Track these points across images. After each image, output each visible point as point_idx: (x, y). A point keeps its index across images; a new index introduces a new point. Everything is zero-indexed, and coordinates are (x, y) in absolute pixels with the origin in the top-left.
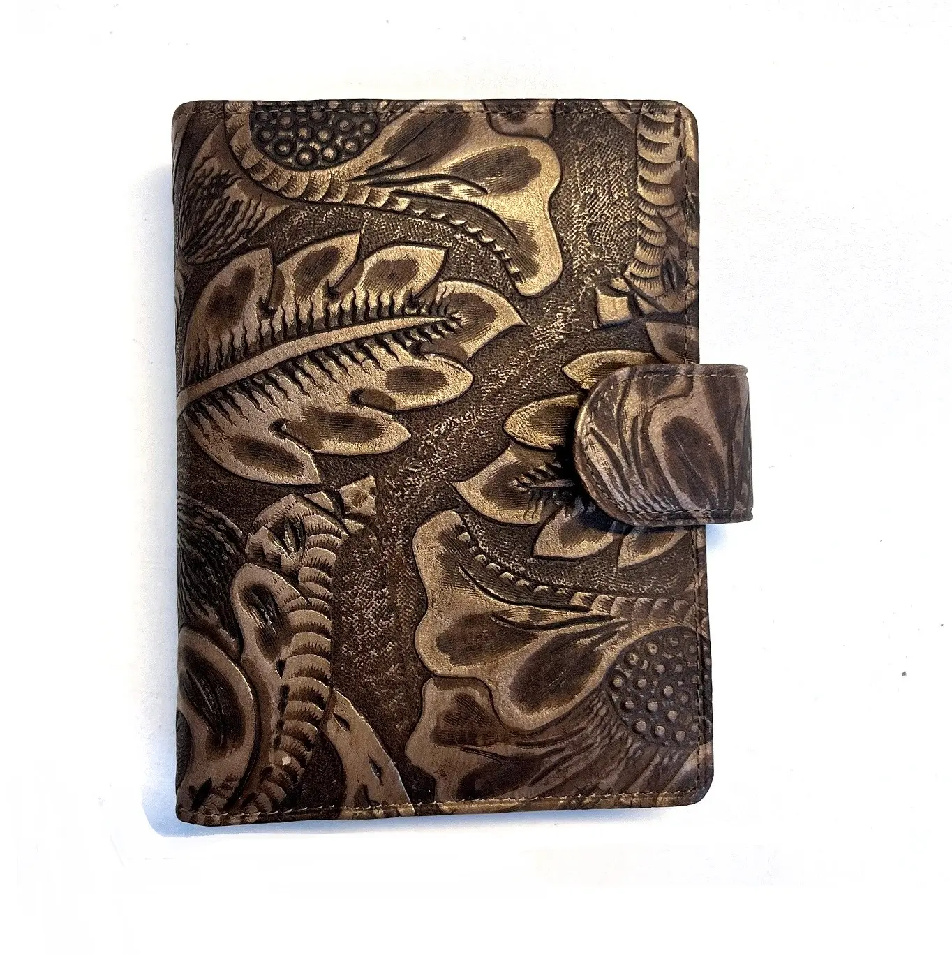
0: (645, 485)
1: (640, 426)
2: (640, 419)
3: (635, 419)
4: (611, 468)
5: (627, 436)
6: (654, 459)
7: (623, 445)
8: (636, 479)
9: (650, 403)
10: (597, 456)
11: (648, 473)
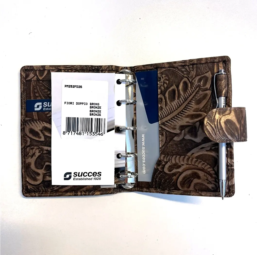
0: (220, 134)
8: (218, 133)
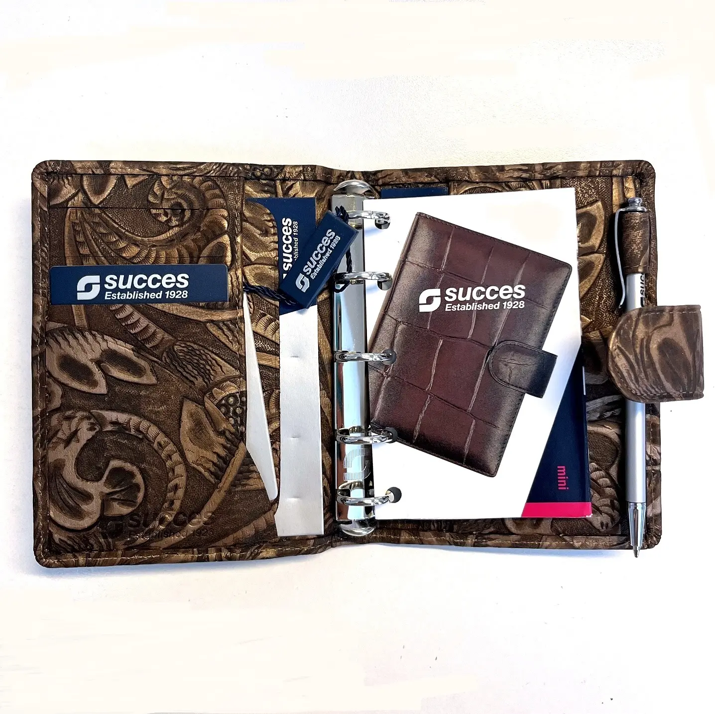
1: (645, 343)
2: (645, 340)
3: (642, 340)
4: (629, 369)
5: (638, 350)
6: (652, 364)
7: (636, 355)
9: (651, 330)
10: (621, 362)
11: (649, 371)
